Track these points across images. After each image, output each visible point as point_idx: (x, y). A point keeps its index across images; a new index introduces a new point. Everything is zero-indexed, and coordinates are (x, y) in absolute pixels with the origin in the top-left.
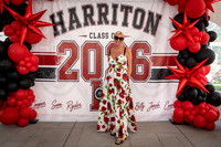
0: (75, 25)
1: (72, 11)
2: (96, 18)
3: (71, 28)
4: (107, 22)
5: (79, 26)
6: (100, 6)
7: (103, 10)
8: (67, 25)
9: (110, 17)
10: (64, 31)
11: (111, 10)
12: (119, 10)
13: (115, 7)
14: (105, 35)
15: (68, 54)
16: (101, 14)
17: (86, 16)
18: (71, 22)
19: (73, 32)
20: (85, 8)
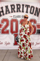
0: (8, 12)
1: (7, 7)
2: (16, 10)
3: (6, 13)
4: (20, 11)
5: (9, 13)
6: (17, 5)
7: (19, 7)
8: (5, 12)
9: (21, 9)
10: (4, 14)
11: (21, 7)
12: (24, 7)
13: (23, 5)
14: (19, 16)
15: (5, 24)
16: (18, 8)
17: (12, 9)
18: (6, 11)
19: (7, 15)
20: (11, 6)
